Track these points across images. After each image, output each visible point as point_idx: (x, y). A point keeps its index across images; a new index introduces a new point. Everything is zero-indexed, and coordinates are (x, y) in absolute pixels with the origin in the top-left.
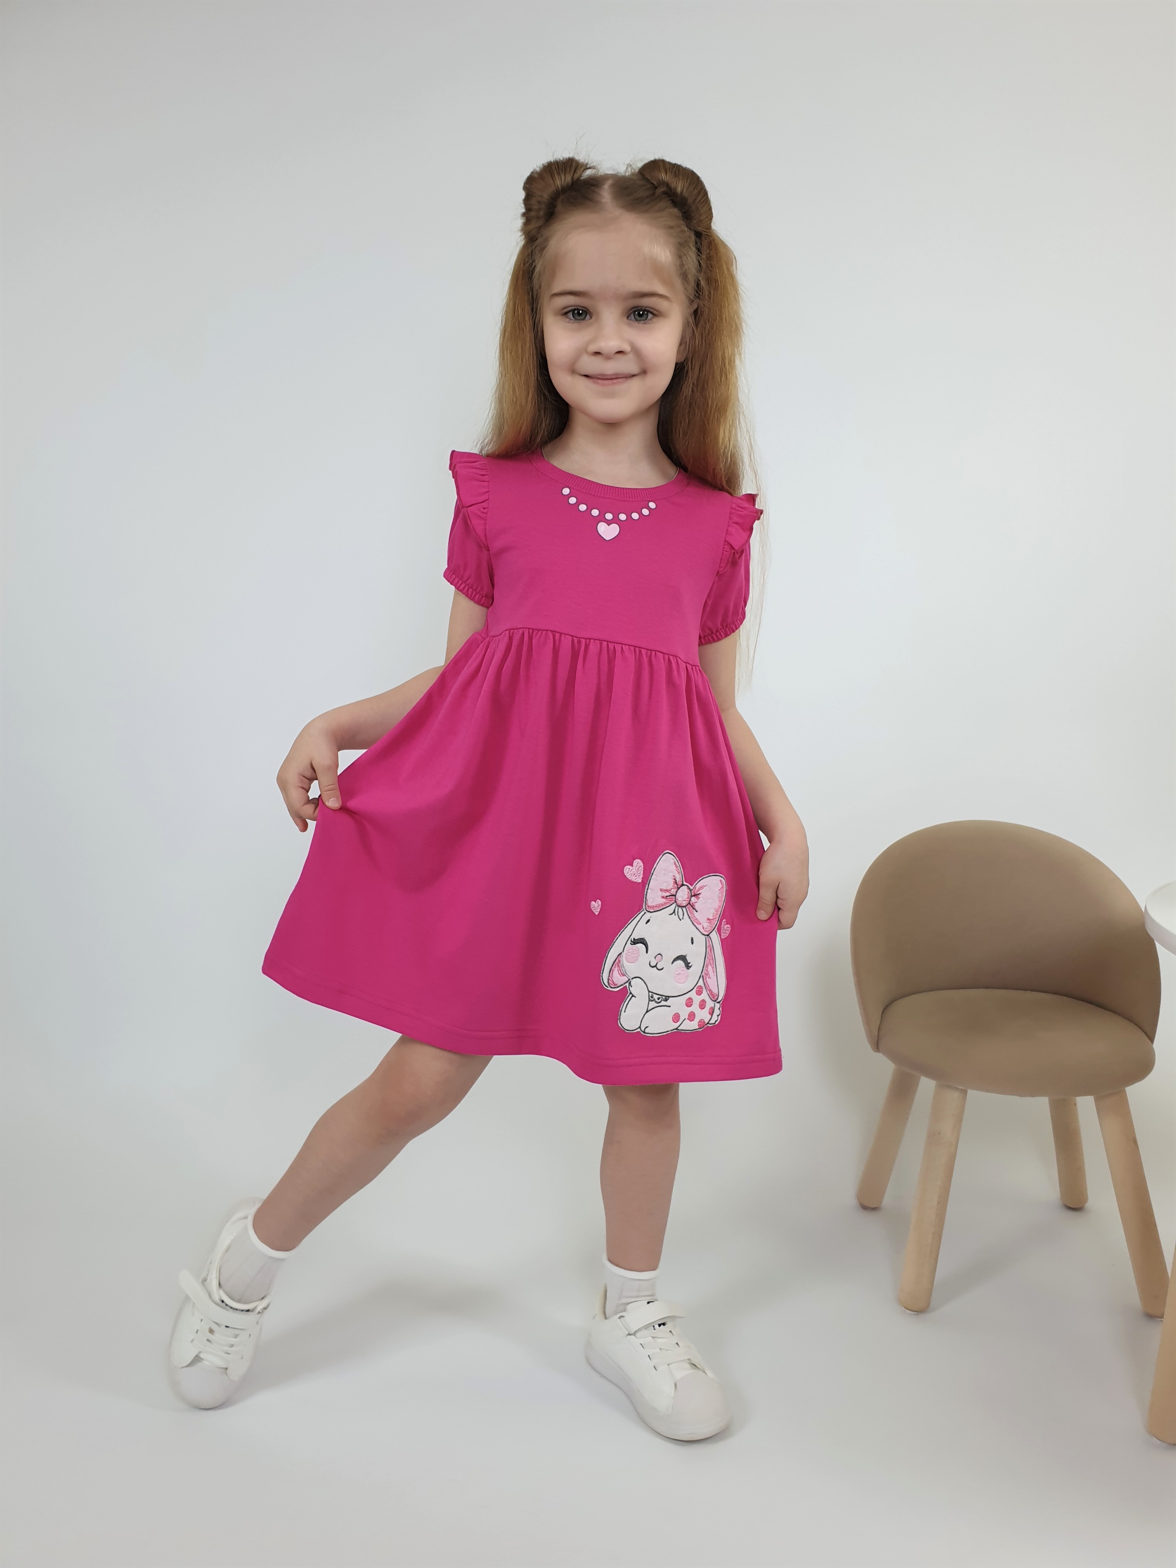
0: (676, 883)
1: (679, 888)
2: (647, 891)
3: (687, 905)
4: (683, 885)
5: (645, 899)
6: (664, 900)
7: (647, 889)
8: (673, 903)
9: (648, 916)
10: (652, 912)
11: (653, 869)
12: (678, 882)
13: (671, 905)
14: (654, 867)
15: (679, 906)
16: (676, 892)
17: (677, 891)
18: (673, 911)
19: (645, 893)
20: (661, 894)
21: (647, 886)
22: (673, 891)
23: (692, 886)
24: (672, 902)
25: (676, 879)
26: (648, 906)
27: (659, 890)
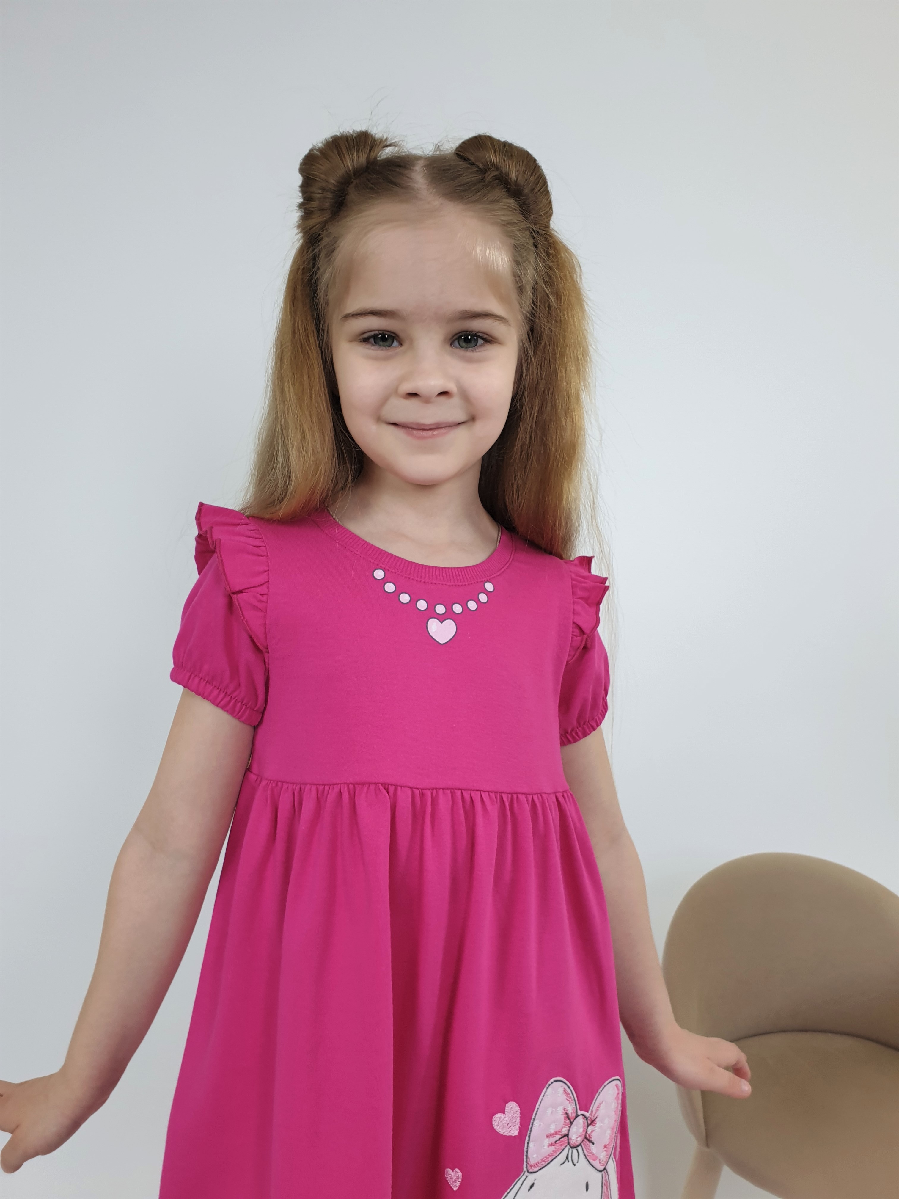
0: (568, 1117)
1: (571, 1123)
2: (528, 1146)
3: (583, 1141)
4: (577, 1116)
5: (525, 1157)
6: (553, 1148)
7: (528, 1143)
8: (566, 1146)
9: (531, 1178)
10: (537, 1171)
11: (535, 1112)
12: (570, 1115)
13: (563, 1150)
14: (536, 1109)
15: (572, 1148)
16: (569, 1130)
17: (570, 1127)
18: (565, 1158)
19: (525, 1150)
20: (547, 1142)
21: (527, 1138)
22: (565, 1131)
23: (587, 1112)
24: (563, 1147)
25: (568, 1112)
26: (531, 1166)
27: (546, 1137)
